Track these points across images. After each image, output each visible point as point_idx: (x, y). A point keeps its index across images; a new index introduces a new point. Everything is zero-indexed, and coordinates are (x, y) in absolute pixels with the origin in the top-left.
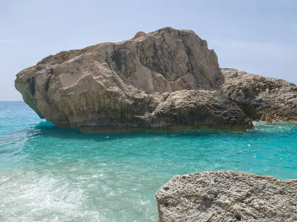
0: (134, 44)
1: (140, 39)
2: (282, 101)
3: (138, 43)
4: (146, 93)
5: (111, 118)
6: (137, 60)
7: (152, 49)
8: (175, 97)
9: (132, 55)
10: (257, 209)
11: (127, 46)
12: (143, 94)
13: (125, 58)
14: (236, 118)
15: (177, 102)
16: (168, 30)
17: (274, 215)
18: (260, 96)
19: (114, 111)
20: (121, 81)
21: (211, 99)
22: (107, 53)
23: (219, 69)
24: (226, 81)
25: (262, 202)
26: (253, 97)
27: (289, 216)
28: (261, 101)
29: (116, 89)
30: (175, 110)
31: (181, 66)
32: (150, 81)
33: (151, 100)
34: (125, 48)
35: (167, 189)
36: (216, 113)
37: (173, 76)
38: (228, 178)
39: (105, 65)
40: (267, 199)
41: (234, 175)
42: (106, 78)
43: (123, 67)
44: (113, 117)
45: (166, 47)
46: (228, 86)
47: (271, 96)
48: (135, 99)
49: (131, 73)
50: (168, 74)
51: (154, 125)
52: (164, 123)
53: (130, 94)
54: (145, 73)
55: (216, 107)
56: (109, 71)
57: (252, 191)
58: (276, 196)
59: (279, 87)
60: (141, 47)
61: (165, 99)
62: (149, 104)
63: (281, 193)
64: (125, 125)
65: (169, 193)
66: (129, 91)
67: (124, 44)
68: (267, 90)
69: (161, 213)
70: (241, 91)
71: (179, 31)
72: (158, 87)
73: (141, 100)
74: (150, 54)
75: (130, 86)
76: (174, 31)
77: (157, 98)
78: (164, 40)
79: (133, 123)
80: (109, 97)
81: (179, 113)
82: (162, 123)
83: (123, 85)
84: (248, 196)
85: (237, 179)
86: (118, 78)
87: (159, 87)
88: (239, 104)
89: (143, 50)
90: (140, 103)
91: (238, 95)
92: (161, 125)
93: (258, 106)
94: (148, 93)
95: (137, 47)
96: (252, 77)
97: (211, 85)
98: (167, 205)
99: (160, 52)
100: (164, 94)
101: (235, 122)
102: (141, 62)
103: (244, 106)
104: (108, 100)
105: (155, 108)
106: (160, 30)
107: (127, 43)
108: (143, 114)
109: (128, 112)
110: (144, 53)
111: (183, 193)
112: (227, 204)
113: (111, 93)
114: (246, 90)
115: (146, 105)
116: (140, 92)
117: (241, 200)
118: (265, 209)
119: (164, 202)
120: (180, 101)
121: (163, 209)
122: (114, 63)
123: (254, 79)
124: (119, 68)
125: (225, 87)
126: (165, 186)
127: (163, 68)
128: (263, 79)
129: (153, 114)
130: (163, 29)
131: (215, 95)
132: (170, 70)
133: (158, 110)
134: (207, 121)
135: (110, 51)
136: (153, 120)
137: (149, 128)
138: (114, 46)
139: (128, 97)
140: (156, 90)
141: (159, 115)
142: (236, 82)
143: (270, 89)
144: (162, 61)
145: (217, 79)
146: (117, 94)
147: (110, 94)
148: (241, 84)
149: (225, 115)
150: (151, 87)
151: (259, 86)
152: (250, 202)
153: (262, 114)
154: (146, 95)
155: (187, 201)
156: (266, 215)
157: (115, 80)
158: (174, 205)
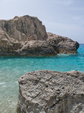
0: (14, 21)
1: (16, 19)
2: (67, 45)
3: (15, 21)
4: (18, 41)
6: (15, 28)
7: (21, 23)
8: (30, 43)
9: (13, 25)
10: (53, 83)
11: (11, 22)
12: (17, 42)
13: (10, 27)
14: (51, 51)
15: (30, 45)
16: (28, 16)
17: (59, 84)
18: (60, 43)
19: (5, 48)
20: (8, 36)
21: (43, 44)
22: (2, 24)
23: (46, 33)
24: (49, 38)
25: (55, 80)
26: (57, 44)
27: (63, 85)
28: (60, 45)
29: (6, 39)
30: (29, 48)
31: (32, 31)
32: (20, 36)
33: (20, 44)
34: (10, 23)
35: (22, 78)
36: (44, 50)
37: (29, 35)
38: (45, 72)
39: (1, 29)
40: (57, 79)
41: (47, 71)
42: (2, 34)
43: (9, 30)
44: (5, 51)
45: (27, 23)
46: (49, 39)
47: (63, 43)
48: (14, 44)
49: (12, 33)
50: (27, 34)
51: (22, 54)
52: (25, 53)
53: (12, 42)
54: (18, 33)
55: (44, 47)
56: (3, 32)
57: (52, 77)
58: (60, 78)
59: (66, 40)
60: (16, 22)
61: (26, 44)
62: (19, 45)
63: (62, 77)
64: (9, 54)
65: (23, 79)
66: (11, 40)
67: (10, 21)
68: (62, 41)
69: (20, 87)
70: (53, 41)
71: (31, 17)
72: (23, 39)
73: (16, 44)
74: (20, 25)
75: (12, 38)
76: (30, 17)
77: (23, 43)
78: (26, 20)
79: (13, 54)
80: (3, 43)
81: (31, 49)
82: (25, 54)
83: (9, 38)
84: (51, 78)
85: (47, 73)
86: (7, 35)
87: (24, 39)
88: (52, 46)
89: (17, 24)
90: (16, 45)
91: (52, 43)
92: (24, 54)
93: (59, 47)
94: (19, 41)
95: (15, 22)
96: (57, 36)
97: (43, 39)
98: (22, 84)
99: (24, 25)
100: (26, 42)
101: (51, 53)
102: (16, 28)
103: (54, 47)
104: (2, 44)
105: (22, 47)
106: (24, 16)
107: (11, 20)
108: (17, 50)
109: (11, 49)
110: (18, 25)
111: (28, 79)
112: (43, 82)
113: (4, 41)
114: (55, 41)
115: (18, 46)
116: (16, 41)
117: (48, 80)
118: (56, 83)
119: (21, 83)
120: (31, 45)
121: (21, 85)
122: (5, 28)
123: (58, 37)
124: (7, 31)
125: (48, 40)
126: (22, 77)
127: (25, 31)
128: (61, 37)
129: (21, 50)
130: (25, 16)
131: (44, 43)
132: (28, 32)
133: (23, 48)
134: (41, 52)
135: (4, 23)
136: (21, 52)
137: (19, 55)
138: (5, 21)
139: (11, 43)
140: (22, 40)
141: (24, 50)
142: (52, 38)
143: (63, 41)
144: (25, 29)
145: (45, 37)
146: (6, 42)
148: (53, 39)
149: (48, 50)
150: (20, 39)
151: (59, 40)
152: (51, 81)
153: (60, 50)
154: (18, 42)
155: (30, 82)
156: (56, 85)
157: (5, 36)
158: (25, 84)
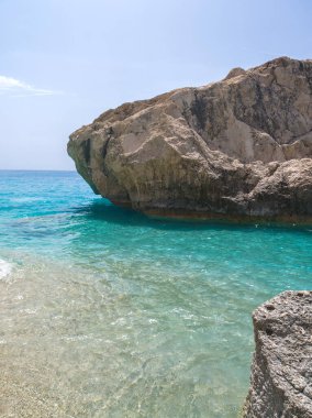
0: (225, 89)
1: (236, 80)
3: (232, 86)
4: (241, 162)
5: (187, 198)
6: (230, 112)
7: (254, 94)
8: (288, 169)
9: (223, 104)
11: (215, 91)
12: (237, 164)
13: (212, 109)
15: (291, 178)
16: (283, 62)
19: (191, 188)
20: (203, 144)
22: (185, 103)
29: (196, 156)
30: (288, 191)
31: (301, 119)
32: (249, 143)
33: (248, 174)
34: (212, 95)
35: (270, 308)
37: (289, 134)
39: (181, 121)
42: (182, 139)
43: (208, 122)
44: (189, 197)
45: (277, 89)
48: (224, 172)
49: (219, 131)
50: (278, 133)
51: (253, 213)
52: (268, 210)
53: (216, 163)
54: (241, 131)
56: (187, 129)
60: (236, 92)
61: (272, 172)
62: (245, 179)
64: (206, 208)
65: (274, 314)
66: (215, 159)
67: (211, 89)
69: (259, 343)
71: (301, 63)
72: (260, 153)
73: (233, 173)
74: (249, 101)
75: (217, 152)
76: (293, 62)
77: (259, 169)
78: (275, 78)
79: (219, 208)
80: (185, 167)
81: (295, 195)
82: (265, 211)
83: (207, 150)
86: (200, 139)
87: (263, 152)
89: (239, 96)
90: (230, 178)
92: (263, 213)
94: (244, 163)
95: (230, 92)
98: (269, 332)
99: (266, 98)
100: (271, 164)
102: (235, 114)
104: (183, 172)
105: (253, 186)
106: (269, 63)
107: (215, 86)
108: (234, 195)
109: (211, 190)
110: (240, 101)
111: (297, 318)
113: (188, 161)
115: (242, 180)
116: (231, 161)
119: (264, 327)
120: (297, 175)
121: (263, 337)
122: (194, 117)
124: (201, 126)
126: (268, 303)
127: (270, 123)
129: (251, 194)
130: (274, 62)
132: (282, 126)
133: (259, 188)
135: (190, 100)
136: (250, 205)
137: (244, 215)
138: (195, 92)
139: (212, 167)
140: (256, 157)
141: (261, 197)
144: (269, 113)
146: (196, 164)
147: (186, 164)
150: (250, 152)
154: (242, 165)
155: (304, 332)
157: (194, 142)
158: (281, 334)
